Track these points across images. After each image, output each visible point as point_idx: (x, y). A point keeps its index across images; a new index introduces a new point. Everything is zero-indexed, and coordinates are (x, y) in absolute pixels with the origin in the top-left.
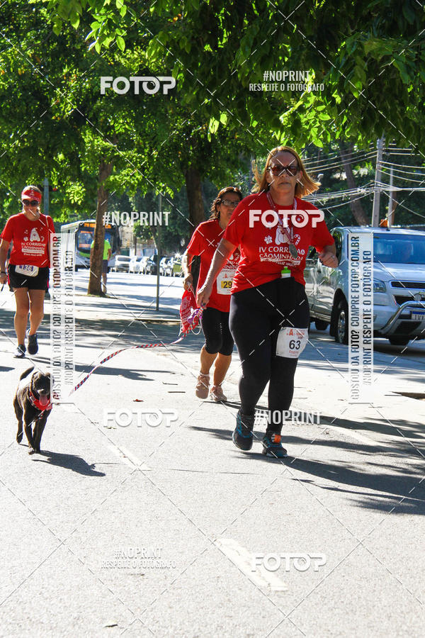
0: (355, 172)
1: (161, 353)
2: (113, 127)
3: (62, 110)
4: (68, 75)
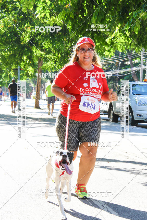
0: (133, 62)
2: (44, 46)
3: (25, 40)
4: (27, 27)
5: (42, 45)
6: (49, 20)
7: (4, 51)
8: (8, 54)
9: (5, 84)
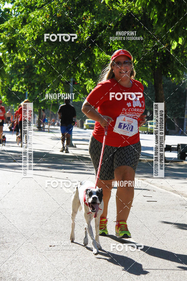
1: (140, 178)
3: (82, 37)
4: (86, 17)
5: (109, 45)
6: (120, 5)
7: (49, 55)
8: (55, 59)
9: (50, 105)
